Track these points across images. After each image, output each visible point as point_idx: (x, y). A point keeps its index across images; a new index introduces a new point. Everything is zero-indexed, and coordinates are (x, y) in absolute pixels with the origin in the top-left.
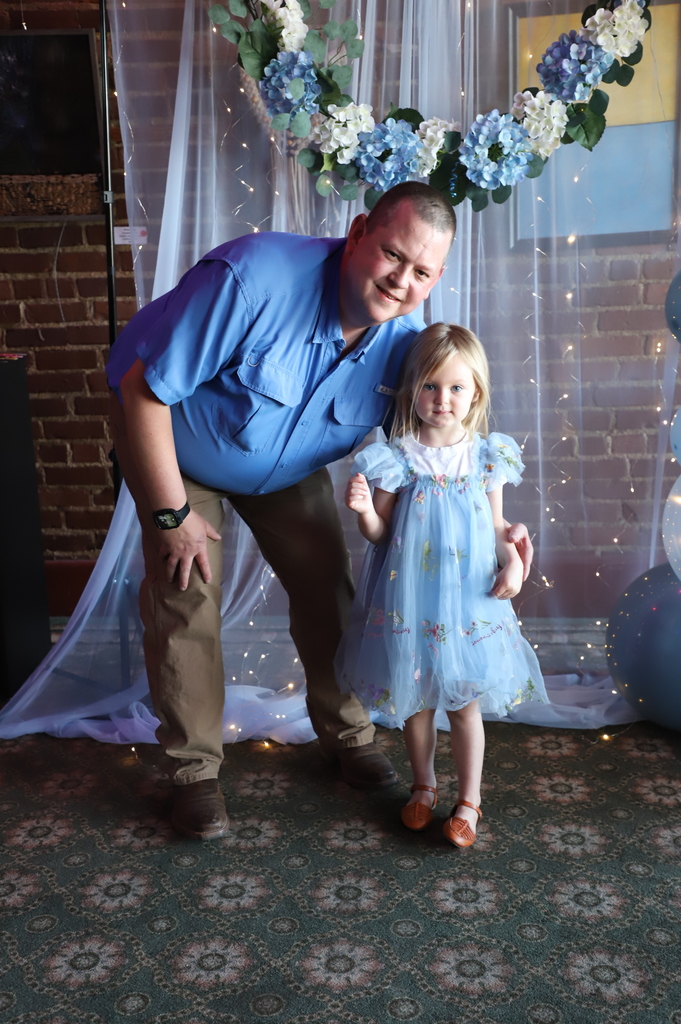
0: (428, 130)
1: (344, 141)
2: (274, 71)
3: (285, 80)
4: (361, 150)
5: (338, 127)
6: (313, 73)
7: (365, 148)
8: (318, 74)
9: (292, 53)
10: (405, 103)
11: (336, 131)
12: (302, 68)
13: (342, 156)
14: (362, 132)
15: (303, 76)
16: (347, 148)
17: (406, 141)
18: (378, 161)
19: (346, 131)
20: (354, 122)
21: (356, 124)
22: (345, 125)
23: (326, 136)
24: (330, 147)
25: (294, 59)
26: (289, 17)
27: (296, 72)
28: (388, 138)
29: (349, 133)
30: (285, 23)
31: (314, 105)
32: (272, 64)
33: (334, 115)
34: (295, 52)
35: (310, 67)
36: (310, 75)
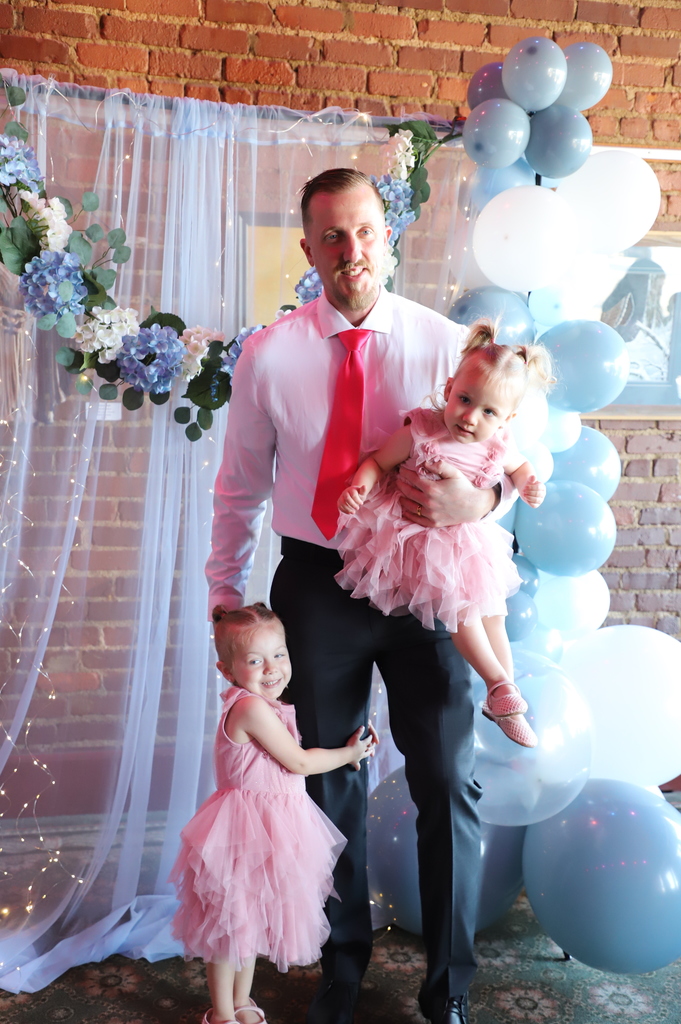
0: (192, 338)
1: (107, 343)
2: (36, 269)
3: (49, 279)
4: (124, 352)
5: (101, 328)
6: (79, 276)
7: (128, 350)
8: (84, 277)
9: (57, 254)
10: (166, 308)
11: (100, 333)
12: (68, 268)
13: (104, 355)
14: (127, 336)
15: (68, 276)
16: (109, 348)
17: (171, 347)
18: (141, 364)
19: (111, 333)
20: (118, 325)
21: (121, 327)
22: (109, 328)
23: (89, 336)
24: (92, 347)
25: (59, 260)
26: (54, 218)
27: (62, 272)
28: (153, 343)
29: (113, 336)
30: (49, 223)
31: (80, 306)
32: (33, 261)
33: (99, 316)
34: (60, 252)
35: (76, 269)
36: (76, 277)
